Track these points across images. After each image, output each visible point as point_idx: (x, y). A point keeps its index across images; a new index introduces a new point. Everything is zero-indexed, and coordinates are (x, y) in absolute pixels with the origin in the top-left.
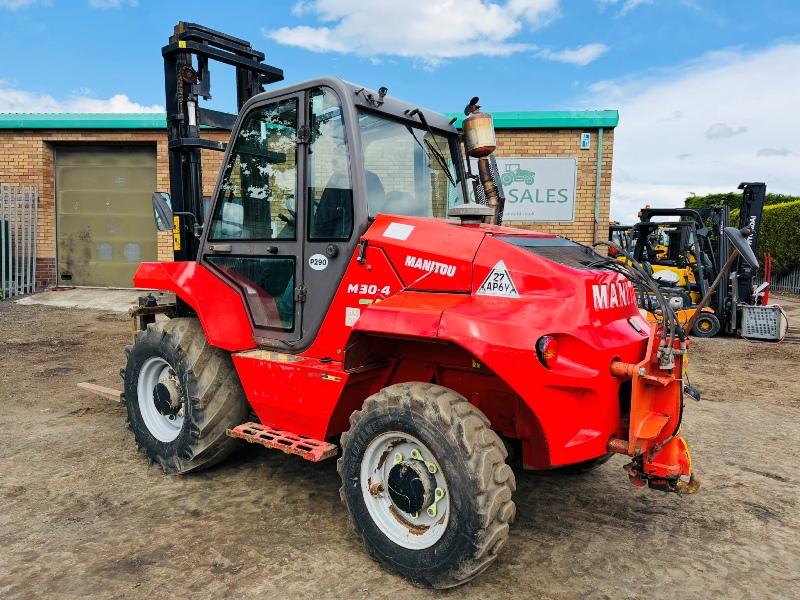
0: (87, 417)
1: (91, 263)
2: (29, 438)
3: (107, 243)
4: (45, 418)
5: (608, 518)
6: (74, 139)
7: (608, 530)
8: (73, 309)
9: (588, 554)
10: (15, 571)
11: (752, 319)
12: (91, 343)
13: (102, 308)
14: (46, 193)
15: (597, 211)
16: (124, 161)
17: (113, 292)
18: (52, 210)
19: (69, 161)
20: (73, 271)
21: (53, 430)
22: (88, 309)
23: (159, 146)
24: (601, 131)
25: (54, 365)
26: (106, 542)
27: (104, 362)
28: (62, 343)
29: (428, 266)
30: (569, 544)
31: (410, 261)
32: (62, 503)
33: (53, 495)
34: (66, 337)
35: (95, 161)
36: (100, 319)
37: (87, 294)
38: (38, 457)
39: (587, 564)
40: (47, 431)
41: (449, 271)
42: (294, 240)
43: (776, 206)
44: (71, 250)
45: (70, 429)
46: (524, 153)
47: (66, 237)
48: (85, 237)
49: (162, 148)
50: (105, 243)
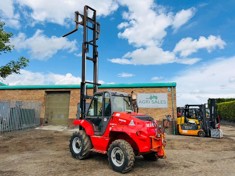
0: (59, 151)
1: (53, 119)
2: (50, 154)
4: (52, 151)
6: (52, 91)
8: (49, 130)
11: (213, 132)
12: (55, 137)
13: (55, 130)
14: (44, 103)
15: (173, 106)
16: (63, 95)
17: (57, 126)
18: (45, 106)
19: (50, 96)
20: (48, 121)
21: (54, 153)
22: (52, 130)
24: (172, 87)
25: (49, 142)
26: (70, 168)
27: (60, 142)
28: (49, 138)
29: (122, 120)
31: (120, 120)
32: (60, 163)
33: (58, 162)
34: (50, 136)
35: (56, 96)
36: (55, 132)
37: (52, 127)
38: (53, 157)
41: (125, 121)
42: (101, 116)
43: (230, 102)
44: (48, 116)
45: (57, 153)
46: (155, 92)
47: (47, 113)
48: (52, 113)
49: (72, 92)
50: (56, 114)
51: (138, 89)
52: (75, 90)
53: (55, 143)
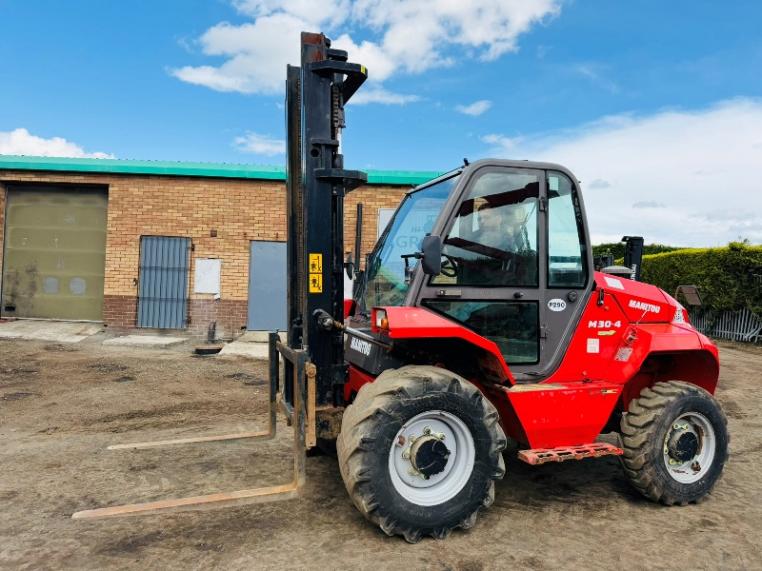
0: (57, 435)
1: (36, 296)
2: (7, 452)
3: (55, 277)
4: (17, 436)
5: (514, 505)
6: (28, 180)
7: (514, 512)
8: (20, 339)
9: (498, 529)
10: (28, 553)
12: (44, 370)
13: (48, 339)
16: (76, 202)
17: (56, 324)
19: (21, 201)
20: (17, 303)
21: (26, 446)
22: (33, 340)
23: (111, 189)
25: (13, 391)
26: (102, 531)
27: (62, 388)
28: (16, 371)
30: (484, 522)
32: (54, 503)
33: (44, 496)
34: (19, 365)
35: (46, 204)
36: (47, 348)
37: (32, 326)
38: (20, 468)
39: (497, 536)
40: (22, 446)
44: (17, 283)
45: (42, 445)
47: (13, 270)
48: (32, 271)
49: (115, 189)
50: (49, 276)
51: (382, 193)
52: (126, 182)
53: (40, 395)
